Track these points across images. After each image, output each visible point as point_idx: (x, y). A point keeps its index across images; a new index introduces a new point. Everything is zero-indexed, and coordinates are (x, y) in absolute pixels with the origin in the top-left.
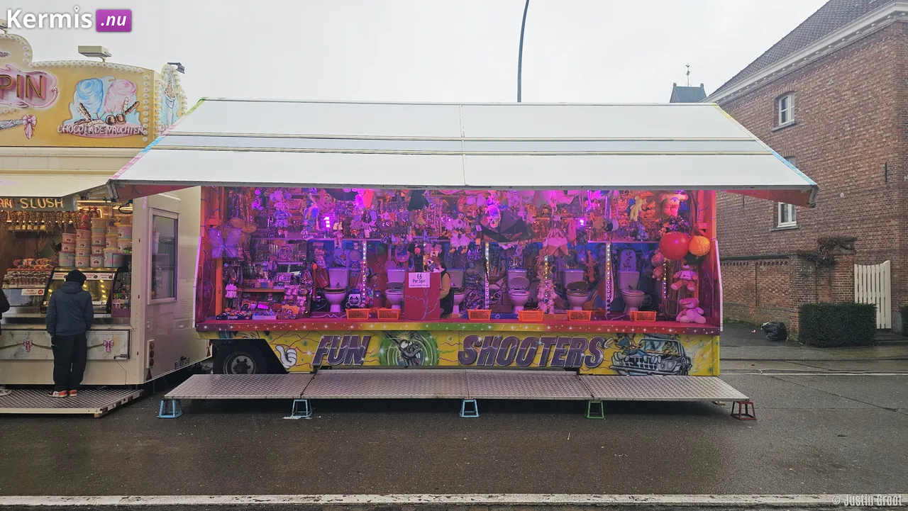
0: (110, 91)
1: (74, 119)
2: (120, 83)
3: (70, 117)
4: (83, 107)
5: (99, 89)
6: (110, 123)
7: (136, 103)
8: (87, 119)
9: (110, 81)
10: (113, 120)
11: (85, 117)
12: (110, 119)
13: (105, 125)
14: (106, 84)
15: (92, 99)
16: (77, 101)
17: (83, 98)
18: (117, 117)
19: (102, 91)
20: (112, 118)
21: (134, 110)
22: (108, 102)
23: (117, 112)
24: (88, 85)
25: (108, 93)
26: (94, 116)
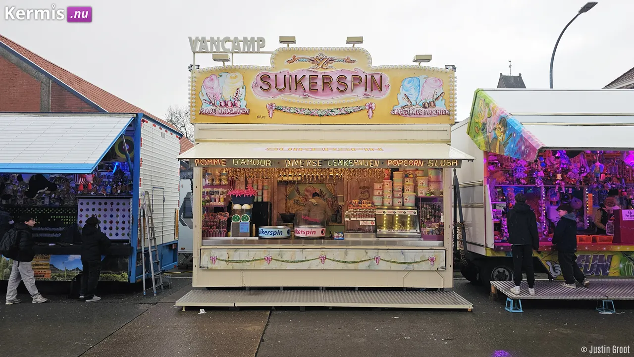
0: (425, 85)
1: (400, 106)
2: (431, 80)
3: (397, 104)
4: (406, 96)
5: (417, 84)
6: (425, 107)
7: (442, 93)
8: (409, 105)
9: (424, 78)
10: (427, 105)
11: (408, 104)
12: (425, 104)
13: (422, 109)
14: (422, 81)
15: (413, 91)
16: (402, 93)
17: (406, 91)
18: (430, 103)
19: (419, 85)
20: (426, 103)
21: (441, 98)
22: (424, 93)
23: (430, 99)
24: (410, 82)
25: (423, 86)
26: (414, 103)
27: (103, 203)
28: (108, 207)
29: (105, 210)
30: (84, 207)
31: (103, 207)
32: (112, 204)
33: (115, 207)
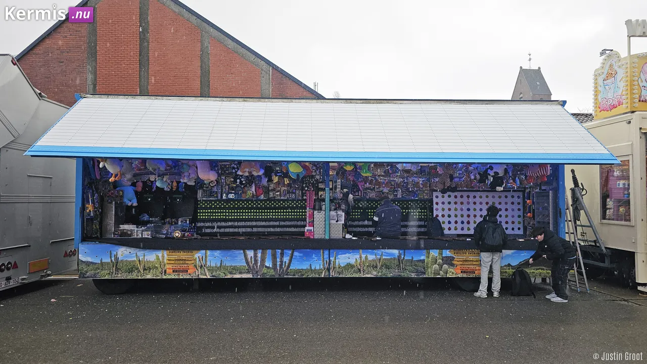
27: (459, 197)
28: (465, 200)
29: (462, 203)
30: (440, 200)
31: (459, 200)
32: (468, 197)
33: (471, 200)
